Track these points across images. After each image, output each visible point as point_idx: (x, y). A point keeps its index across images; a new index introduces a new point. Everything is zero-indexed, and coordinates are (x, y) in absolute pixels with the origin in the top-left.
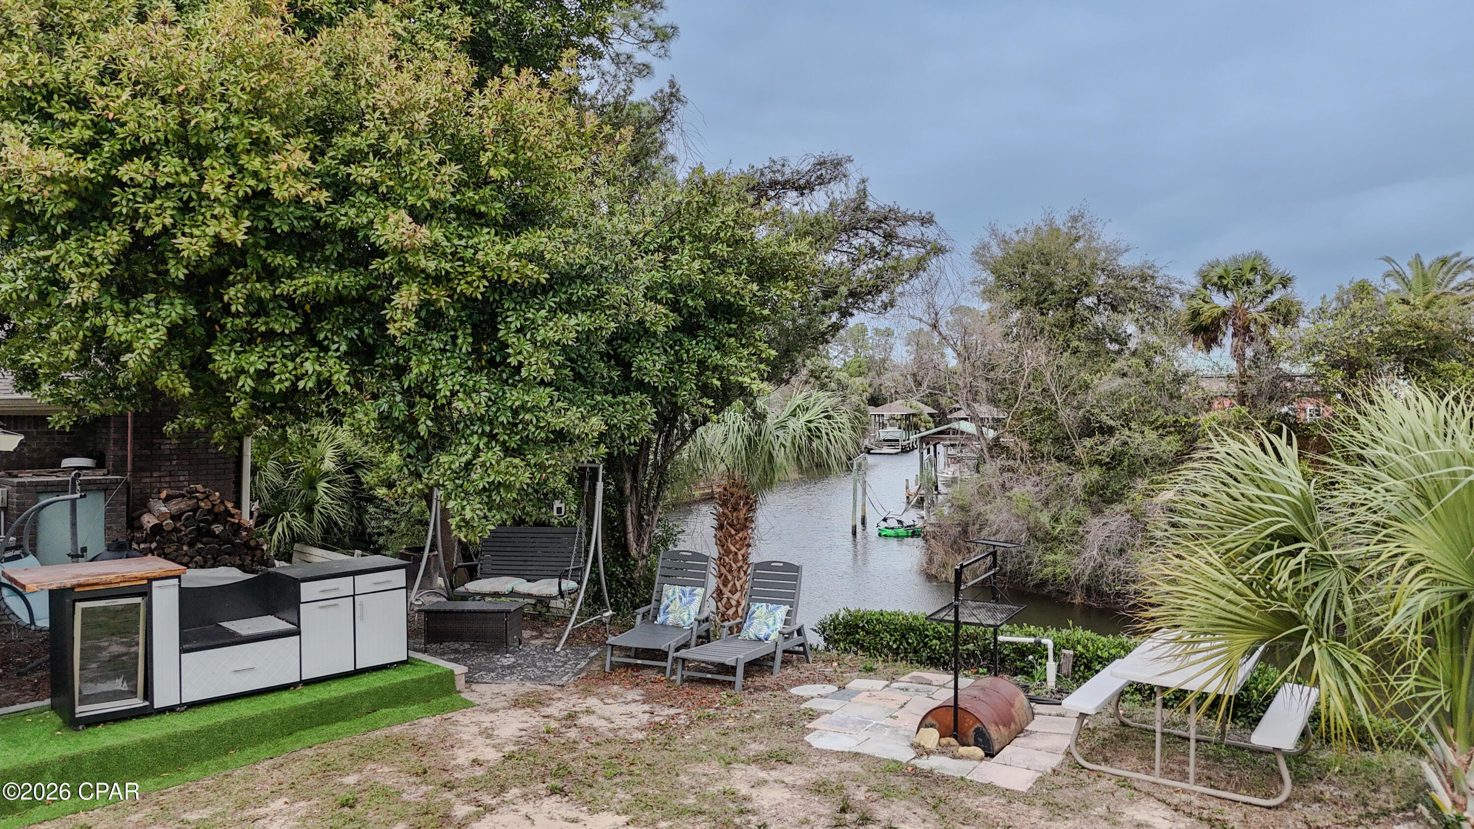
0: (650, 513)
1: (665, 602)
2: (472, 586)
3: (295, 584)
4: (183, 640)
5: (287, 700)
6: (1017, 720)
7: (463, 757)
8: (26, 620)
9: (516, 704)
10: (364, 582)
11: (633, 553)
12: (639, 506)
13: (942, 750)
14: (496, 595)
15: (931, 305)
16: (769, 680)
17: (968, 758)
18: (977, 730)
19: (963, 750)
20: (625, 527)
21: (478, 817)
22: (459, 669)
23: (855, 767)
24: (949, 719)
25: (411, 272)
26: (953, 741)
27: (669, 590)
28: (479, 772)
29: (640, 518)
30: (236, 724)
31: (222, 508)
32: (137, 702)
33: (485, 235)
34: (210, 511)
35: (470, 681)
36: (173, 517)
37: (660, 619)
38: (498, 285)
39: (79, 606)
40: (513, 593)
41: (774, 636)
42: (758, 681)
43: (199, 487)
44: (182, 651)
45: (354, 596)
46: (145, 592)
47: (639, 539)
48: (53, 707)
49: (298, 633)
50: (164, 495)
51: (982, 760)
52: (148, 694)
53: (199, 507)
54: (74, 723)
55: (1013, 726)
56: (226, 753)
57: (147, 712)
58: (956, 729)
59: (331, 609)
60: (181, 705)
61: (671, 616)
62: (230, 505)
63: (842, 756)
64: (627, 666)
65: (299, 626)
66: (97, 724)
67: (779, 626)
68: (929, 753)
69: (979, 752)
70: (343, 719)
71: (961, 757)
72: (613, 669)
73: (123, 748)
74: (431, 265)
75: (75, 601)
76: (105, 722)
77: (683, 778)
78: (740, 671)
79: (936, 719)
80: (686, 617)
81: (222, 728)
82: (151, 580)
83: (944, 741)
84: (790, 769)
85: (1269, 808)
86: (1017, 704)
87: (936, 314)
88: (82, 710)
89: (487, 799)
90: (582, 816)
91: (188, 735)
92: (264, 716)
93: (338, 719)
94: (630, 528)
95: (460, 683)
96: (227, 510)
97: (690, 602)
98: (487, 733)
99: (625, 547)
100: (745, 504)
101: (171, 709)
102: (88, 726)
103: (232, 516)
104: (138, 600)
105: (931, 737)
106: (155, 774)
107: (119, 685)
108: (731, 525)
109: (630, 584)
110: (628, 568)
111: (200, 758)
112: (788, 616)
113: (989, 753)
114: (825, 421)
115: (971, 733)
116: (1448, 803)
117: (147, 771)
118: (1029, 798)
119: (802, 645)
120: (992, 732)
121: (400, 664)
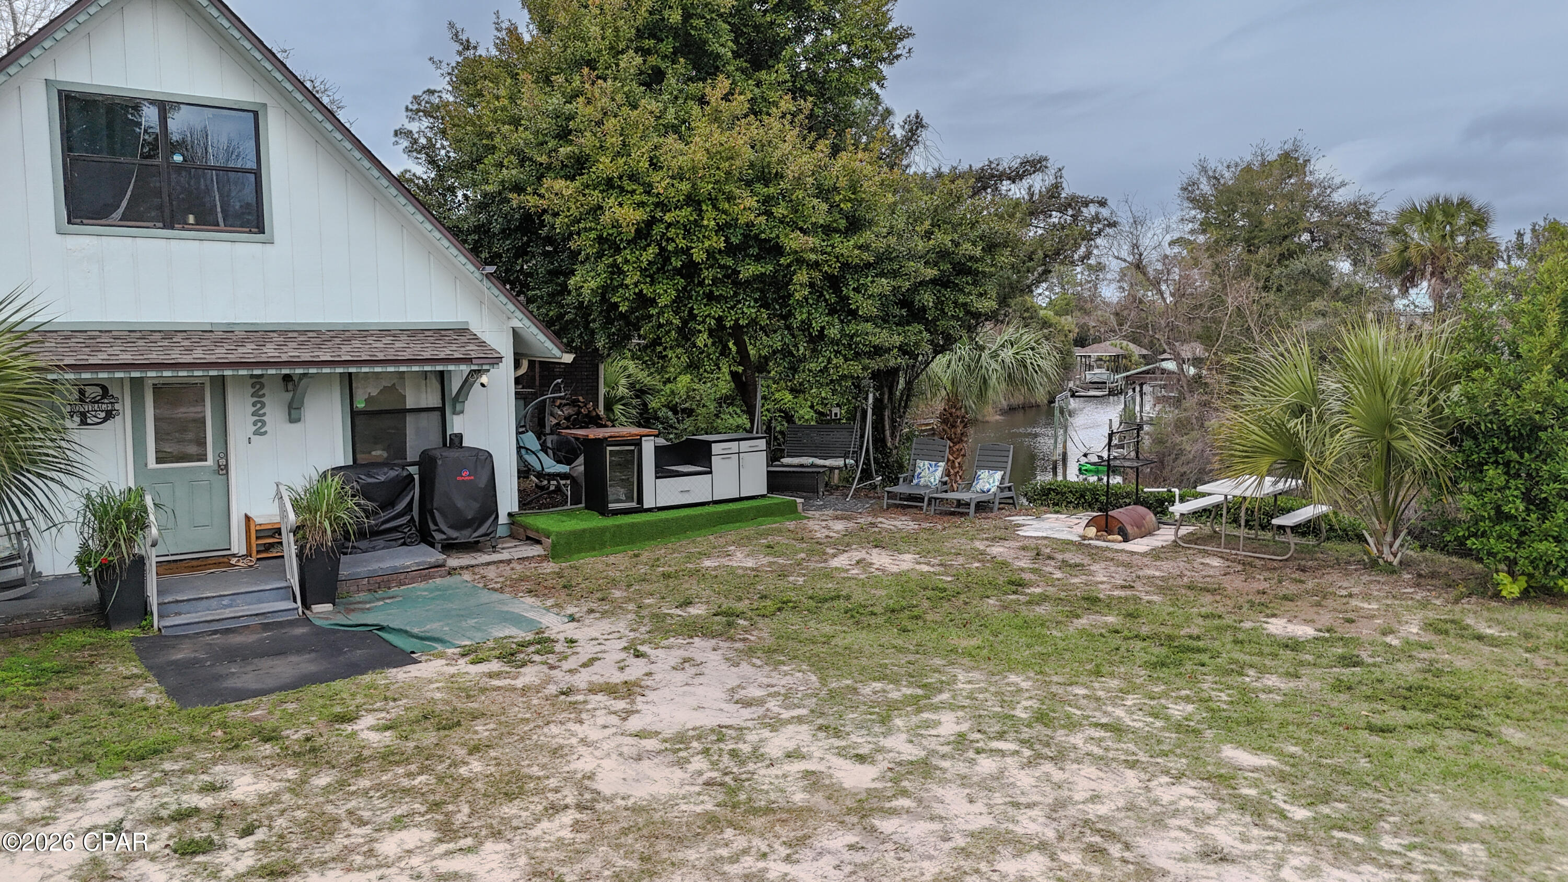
0: (900, 417)
1: (918, 470)
2: (786, 461)
3: (709, 444)
4: (656, 472)
5: (707, 509)
6: (1148, 529)
7: (819, 535)
8: (539, 468)
9: (836, 518)
10: (744, 445)
11: (889, 444)
12: (893, 413)
13: (1097, 538)
14: (802, 466)
15: (1135, 246)
16: (990, 515)
17: (1115, 541)
18: (1120, 528)
19: (1110, 537)
20: (883, 426)
22: (799, 500)
23: (1045, 542)
24: (1103, 523)
25: (800, 261)
26: (1105, 533)
27: (920, 463)
28: (832, 540)
29: (893, 421)
30: (689, 517)
31: (594, 413)
32: (634, 505)
33: (837, 238)
34: (587, 415)
37: (915, 482)
38: (846, 266)
39: (609, 448)
40: (813, 465)
41: (993, 490)
42: (983, 515)
43: (581, 398)
44: (657, 478)
45: (738, 453)
46: (639, 444)
47: (893, 435)
48: (587, 508)
49: (711, 472)
50: (557, 403)
51: (1123, 541)
52: (640, 501)
53: (580, 413)
54: (604, 512)
55: (1143, 529)
57: (640, 510)
58: (1106, 527)
59: (727, 460)
60: (657, 508)
61: (923, 479)
64: (897, 506)
65: (711, 469)
66: (616, 514)
67: (997, 483)
68: (1091, 539)
69: (1120, 538)
71: (1112, 541)
72: (888, 507)
74: (813, 257)
75: (605, 445)
76: (621, 514)
78: (973, 506)
79: (1095, 522)
80: (933, 480)
81: (683, 518)
82: (641, 436)
83: (1100, 533)
84: (1007, 542)
85: (1282, 561)
86: (1148, 518)
87: (1141, 255)
88: (611, 507)
89: (842, 548)
90: (896, 555)
91: (667, 520)
93: (737, 521)
94: (887, 427)
95: (800, 508)
96: (597, 415)
97: (936, 471)
98: (827, 528)
99: (883, 441)
100: (962, 422)
101: (652, 510)
104: (635, 448)
105: (1092, 531)
109: (887, 466)
110: (887, 455)
111: (673, 534)
112: (1003, 478)
113: (1126, 540)
114: (1030, 352)
115: (1116, 530)
116: (1375, 551)
117: (651, 537)
118: (1144, 555)
119: (1012, 498)
120: (1129, 529)
121: (763, 496)
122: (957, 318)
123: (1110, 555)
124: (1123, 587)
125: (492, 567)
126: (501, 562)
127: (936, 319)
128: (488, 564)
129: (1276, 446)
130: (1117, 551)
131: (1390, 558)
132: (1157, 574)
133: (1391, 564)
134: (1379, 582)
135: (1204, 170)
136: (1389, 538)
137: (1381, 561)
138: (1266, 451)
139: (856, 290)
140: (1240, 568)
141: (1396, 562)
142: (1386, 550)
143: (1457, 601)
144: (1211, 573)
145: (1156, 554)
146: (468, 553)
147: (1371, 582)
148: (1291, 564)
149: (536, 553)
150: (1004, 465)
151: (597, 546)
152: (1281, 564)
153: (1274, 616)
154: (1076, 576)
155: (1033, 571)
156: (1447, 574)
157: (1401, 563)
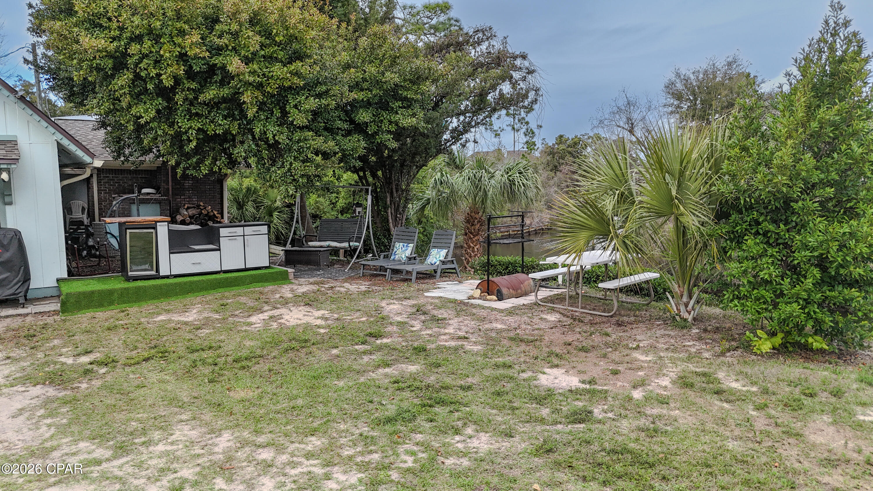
0: (400, 214)
1: (395, 250)
2: (311, 244)
3: (217, 229)
4: (170, 248)
5: (214, 276)
6: (523, 289)
7: (278, 296)
9: (311, 284)
10: (248, 230)
13: (480, 298)
14: (321, 247)
16: (431, 281)
17: (490, 300)
18: (498, 290)
19: (489, 297)
21: (271, 310)
22: (290, 270)
23: (437, 301)
24: (486, 286)
26: (486, 294)
27: (397, 245)
28: (281, 299)
29: (396, 216)
30: (191, 282)
31: (212, 214)
32: (153, 273)
33: (277, 66)
34: (206, 215)
35: (296, 277)
36: (190, 217)
37: (392, 257)
39: (128, 231)
40: (328, 246)
41: (438, 263)
42: (424, 281)
43: (202, 204)
44: (171, 253)
45: (244, 236)
46: (155, 228)
48: (120, 275)
49: (219, 250)
50: (186, 207)
51: (495, 301)
52: (158, 270)
53: (202, 213)
54: (129, 279)
55: (519, 291)
56: (188, 293)
57: (157, 277)
58: (488, 289)
59: (233, 241)
60: (171, 275)
61: (397, 256)
62: (216, 213)
63: (433, 298)
65: (220, 247)
66: (137, 280)
67: (442, 258)
68: (474, 298)
69: (495, 297)
70: (238, 286)
71: (488, 300)
72: (363, 276)
73: (145, 286)
75: (126, 229)
76: (141, 280)
77: (362, 302)
78: (415, 274)
79: (482, 286)
80: (403, 257)
81: (185, 283)
82: (156, 222)
83: (482, 294)
84: (409, 301)
85: (608, 317)
86: (526, 284)
88: (130, 273)
89: (279, 306)
90: (312, 310)
92: (203, 280)
93: (235, 286)
94: (391, 221)
95: (291, 276)
96: (214, 215)
97: (407, 250)
98: (292, 290)
101: (167, 277)
102: (134, 280)
103: (217, 218)
104: (152, 230)
105: (477, 293)
106: (159, 299)
107: (147, 266)
108: (471, 233)
111: (176, 294)
112: (447, 255)
113: (499, 300)
114: (518, 175)
115: (496, 292)
116: (676, 310)
117: (155, 297)
118: (501, 311)
119: (454, 269)
120: (505, 291)
121: (266, 267)
122: (389, 132)
123: (474, 311)
124: (460, 338)
125: (8, 320)
126: (19, 315)
127: (376, 133)
128: (7, 317)
129: (591, 223)
130: (484, 308)
131: (686, 315)
132: (499, 326)
133: (685, 320)
134: (669, 336)
135: (678, 75)
136: (685, 299)
137: (678, 318)
138: (583, 227)
139: (296, 106)
140: (569, 321)
141: (690, 318)
142: (682, 308)
143: (723, 354)
144: (543, 327)
145: (510, 312)
146: (11, 307)
147: (663, 336)
148: (614, 320)
149: (53, 309)
150: (448, 245)
151: (106, 304)
152: (604, 320)
153: (557, 366)
154: (431, 328)
155: (401, 324)
156: (730, 329)
157: (694, 319)
